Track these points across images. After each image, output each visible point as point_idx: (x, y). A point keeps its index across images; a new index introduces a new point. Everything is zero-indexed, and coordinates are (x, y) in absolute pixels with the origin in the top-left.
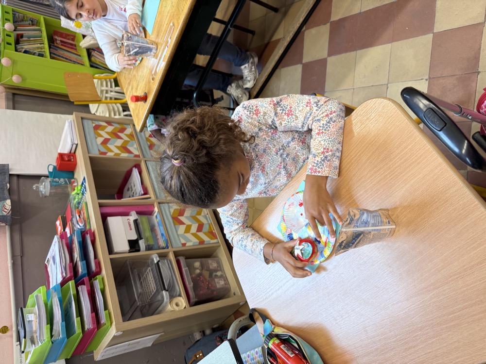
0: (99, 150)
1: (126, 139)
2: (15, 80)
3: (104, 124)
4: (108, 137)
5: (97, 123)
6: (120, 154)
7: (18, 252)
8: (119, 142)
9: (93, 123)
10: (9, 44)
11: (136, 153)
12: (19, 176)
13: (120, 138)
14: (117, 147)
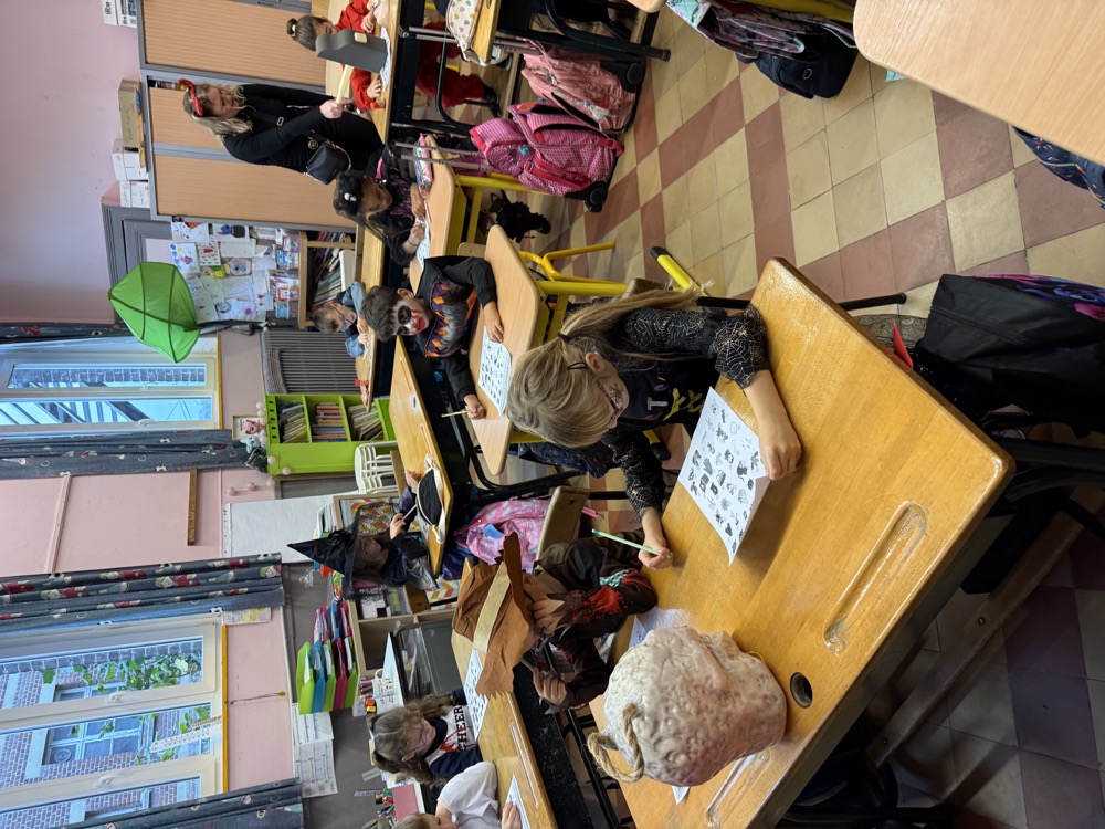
2: (285, 472)
3: (362, 501)
5: (355, 501)
7: (291, 634)
9: (351, 502)
10: (274, 437)
12: (289, 564)
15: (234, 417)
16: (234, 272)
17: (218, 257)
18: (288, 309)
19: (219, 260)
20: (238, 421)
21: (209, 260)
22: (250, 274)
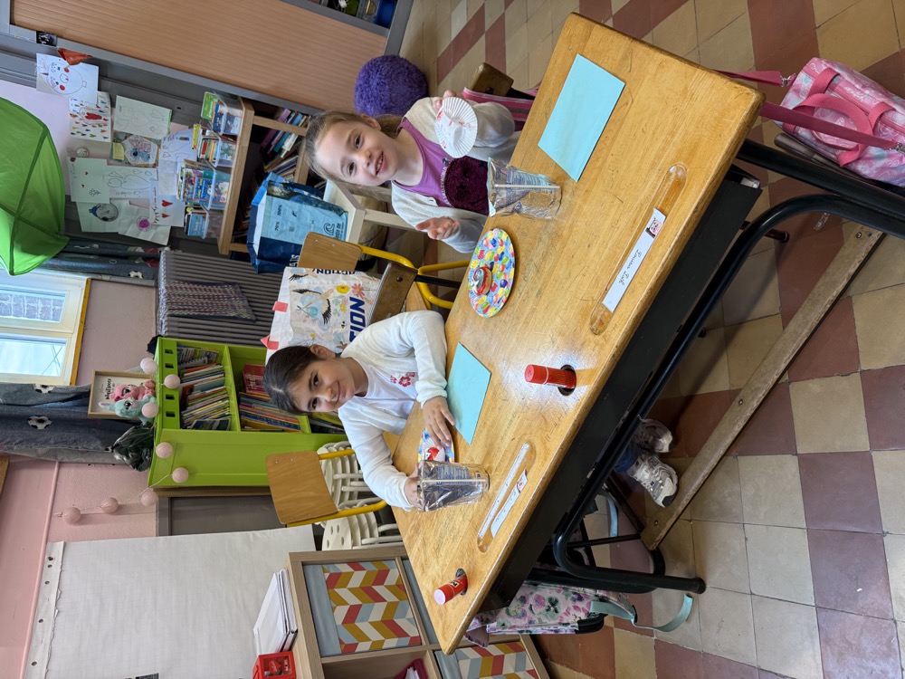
0: (341, 642)
1: (390, 597)
2: (177, 477)
3: (345, 568)
4: (354, 601)
5: (332, 569)
6: (383, 642)
8: (378, 611)
9: (324, 571)
10: (170, 415)
11: (413, 631)
13: (379, 599)
14: (373, 624)
15: (98, 374)
16: (131, 159)
17: (108, 128)
18: (206, 224)
19: (108, 134)
20: (105, 381)
21: (93, 131)
22: (155, 166)
